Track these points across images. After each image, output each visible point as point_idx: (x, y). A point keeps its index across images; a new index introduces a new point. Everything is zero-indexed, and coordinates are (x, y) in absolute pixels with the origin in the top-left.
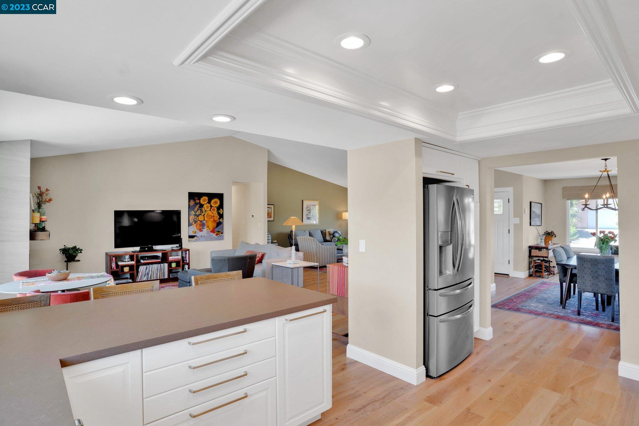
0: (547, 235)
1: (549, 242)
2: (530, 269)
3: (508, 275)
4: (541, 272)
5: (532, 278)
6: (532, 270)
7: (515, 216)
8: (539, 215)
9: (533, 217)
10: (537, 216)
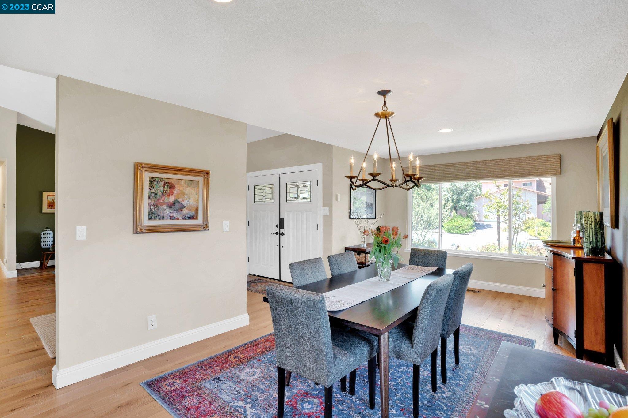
7: (324, 204)
8: (371, 205)
9: (356, 207)
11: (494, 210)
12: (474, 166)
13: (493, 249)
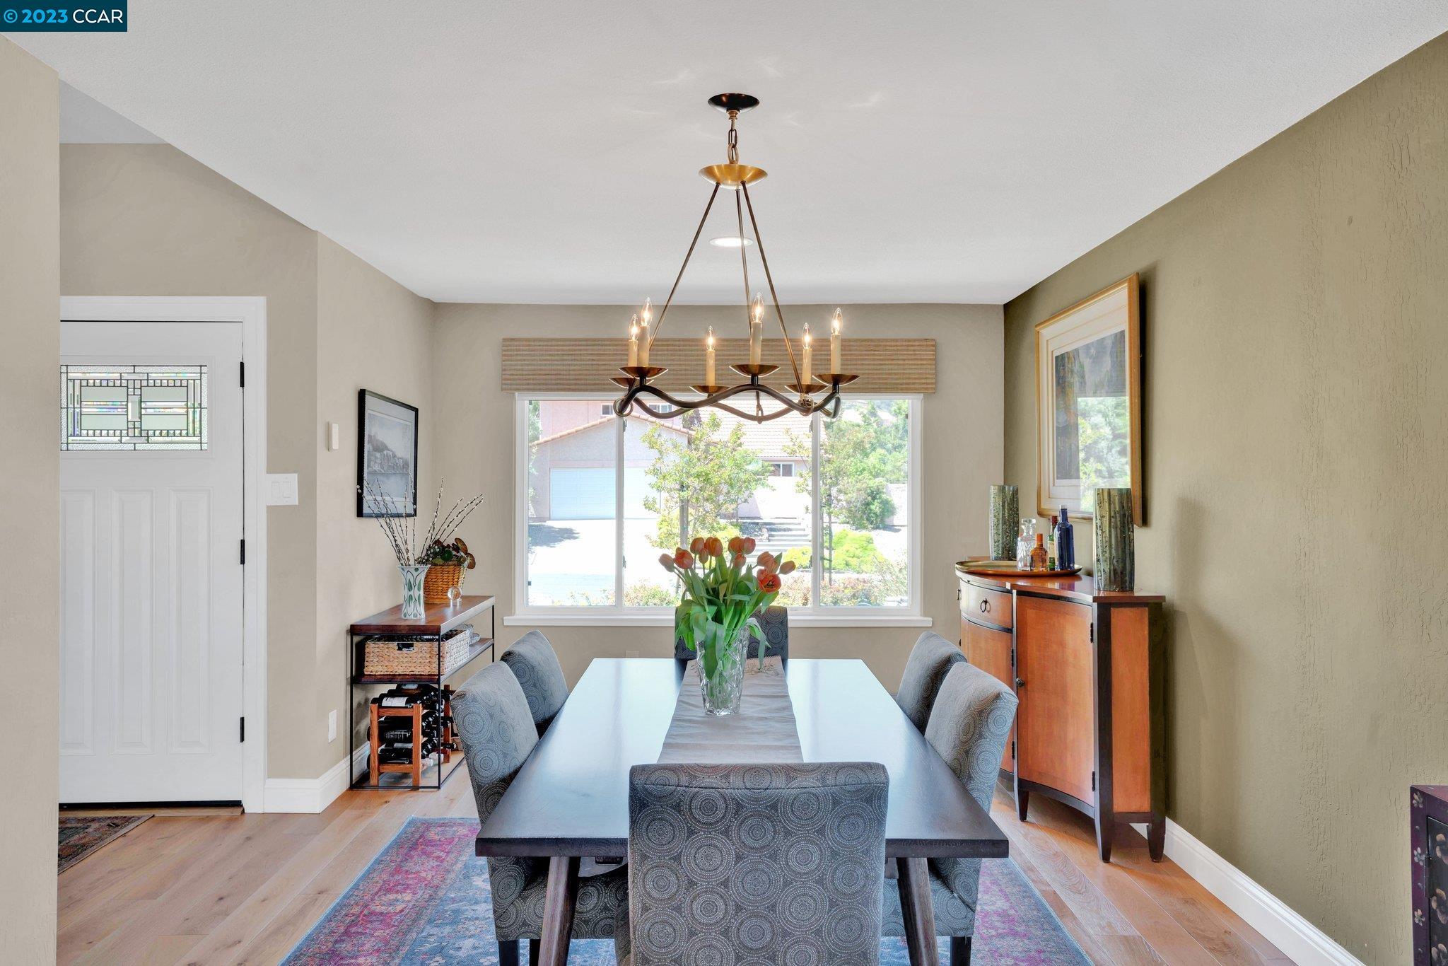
0: (439, 561)
1: (445, 592)
2: (353, 742)
3: (237, 804)
4: (408, 755)
5: (366, 794)
6: (365, 750)
7: (274, 466)
8: (406, 465)
9: (373, 473)
10: (394, 467)
11: (673, 486)
12: (730, 355)
13: (656, 601)
